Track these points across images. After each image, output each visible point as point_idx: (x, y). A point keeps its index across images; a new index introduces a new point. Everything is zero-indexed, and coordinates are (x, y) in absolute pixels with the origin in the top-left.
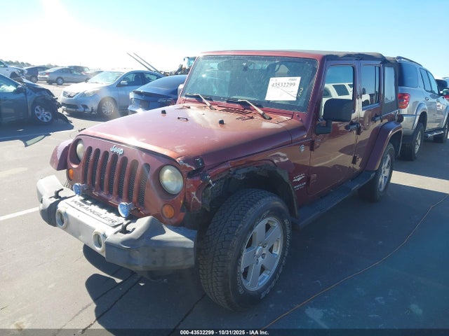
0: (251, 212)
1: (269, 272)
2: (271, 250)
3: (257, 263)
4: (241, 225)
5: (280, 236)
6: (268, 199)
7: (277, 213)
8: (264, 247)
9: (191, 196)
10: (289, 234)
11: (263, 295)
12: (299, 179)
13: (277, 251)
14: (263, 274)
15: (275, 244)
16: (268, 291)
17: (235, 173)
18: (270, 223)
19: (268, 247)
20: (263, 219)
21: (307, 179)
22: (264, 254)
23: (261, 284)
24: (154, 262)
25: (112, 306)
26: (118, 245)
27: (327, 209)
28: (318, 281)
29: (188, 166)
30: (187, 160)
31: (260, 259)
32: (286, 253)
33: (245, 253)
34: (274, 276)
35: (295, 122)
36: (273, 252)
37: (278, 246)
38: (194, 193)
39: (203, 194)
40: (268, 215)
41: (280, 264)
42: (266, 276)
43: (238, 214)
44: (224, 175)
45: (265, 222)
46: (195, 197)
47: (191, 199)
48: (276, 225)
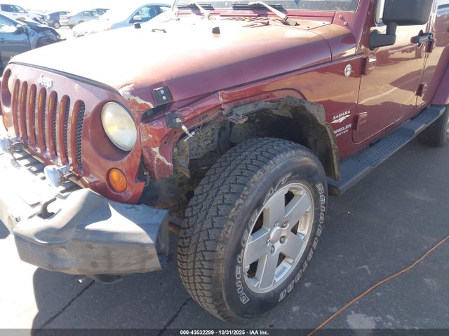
0: (259, 178)
1: (291, 261)
2: (294, 230)
3: (272, 252)
4: (241, 201)
5: (310, 208)
6: (288, 154)
7: (304, 175)
8: (283, 227)
9: (152, 155)
10: (325, 205)
11: (282, 296)
12: (341, 120)
13: (305, 230)
14: (283, 264)
15: (302, 220)
16: (290, 287)
17: (231, 113)
18: (293, 191)
19: (289, 226)
20: (281, 186)
21: (354, 120)
22: (283, 237)
23: (279, 279)
24: (94, 264)
25: (65, 308)
26: (31, 239)
27: (381, 162)
28: (365, 266)
29: (140, 101)
30: (138, 91)
31: (278, 245)
32: (319, 232)
33: (250, 242)
34: (300, 266)
35: (336, 29)
36: (299, 231)
37: (305, 223)
38: (156, 150)
39: (176, 150)
40: (289, 180)
41: (309, 247)
42: (288, 267)
43: (236, 183)
44: (211, 117)
45: (283, 191)
46: (158, 156)
47: (152, 159)
48: (303, 193)
